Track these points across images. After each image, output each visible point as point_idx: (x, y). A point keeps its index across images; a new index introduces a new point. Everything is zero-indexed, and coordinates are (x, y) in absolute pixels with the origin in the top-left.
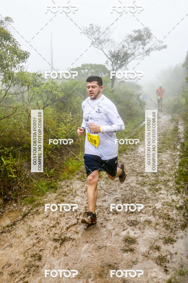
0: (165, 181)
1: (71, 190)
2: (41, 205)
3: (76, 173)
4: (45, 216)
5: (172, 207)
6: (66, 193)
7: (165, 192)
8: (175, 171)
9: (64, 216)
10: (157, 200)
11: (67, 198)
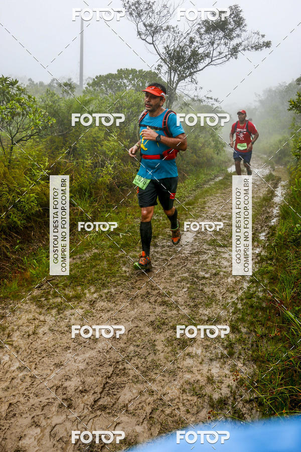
5: (201, 400)
7: (199, 351)
10: (173, 374)
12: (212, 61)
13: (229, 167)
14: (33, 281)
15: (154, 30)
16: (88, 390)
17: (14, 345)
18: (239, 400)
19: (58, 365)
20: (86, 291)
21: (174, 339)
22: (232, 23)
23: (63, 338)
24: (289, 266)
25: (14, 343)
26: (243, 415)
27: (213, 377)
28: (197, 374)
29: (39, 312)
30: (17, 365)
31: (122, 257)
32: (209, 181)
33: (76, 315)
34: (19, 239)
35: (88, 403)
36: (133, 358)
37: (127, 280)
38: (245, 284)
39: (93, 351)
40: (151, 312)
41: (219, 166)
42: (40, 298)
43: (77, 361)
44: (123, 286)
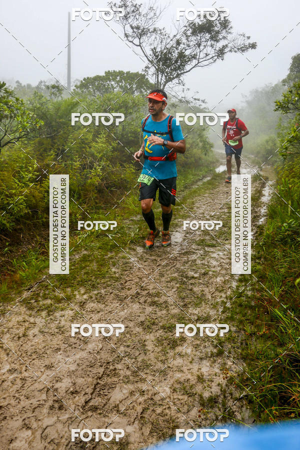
12: (198, 63)
13: (217, 167)
14: (23, 283)
15: (141, 32)
16: (79, 391)
17: (5, 347)
18: (229, 398)
19: (49, 367)
20: (76, 293)
21: (164, 339)
22: (218, 25)
23: (54, 339)
24: (277, 265)
25: (4, 345)
26: (233, 412)
27: (203, 376)
28: (187, 373)
29: (29, 314)
30: (7, 367)
31: (111, 258)
32: (197, 182)
33: (66, 316)
34: (8, 242)
35: (80, 404)
36: (123, 358)
37: (116, 281)
38: (234, 283)
39: (83, 352)
40: (140, 313)
41: (207, 167)
42: (30, 300)
43: (68, 363)
44: (113, 287)
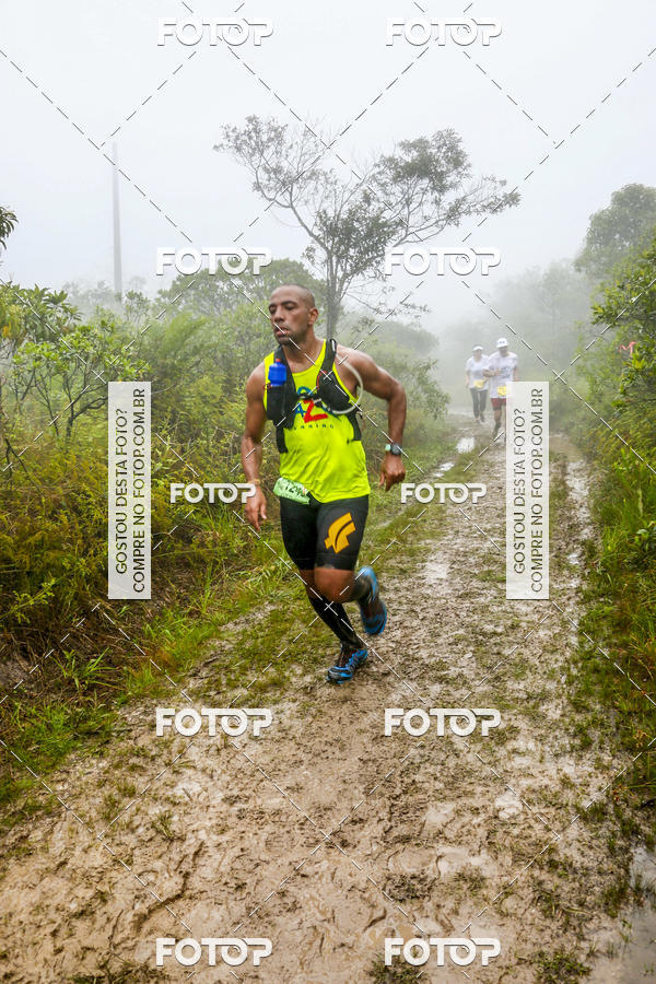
0: (530, 697)
1: (167, 745)
2: (39, 813)
3: (188, 670)
4: (53, 866)
5: (562, 812)
6: (145, 756)
7: (531, 745)
8: (568, 654)
9: (130, 862)
10: (501, 781)
11: (147, 778)
